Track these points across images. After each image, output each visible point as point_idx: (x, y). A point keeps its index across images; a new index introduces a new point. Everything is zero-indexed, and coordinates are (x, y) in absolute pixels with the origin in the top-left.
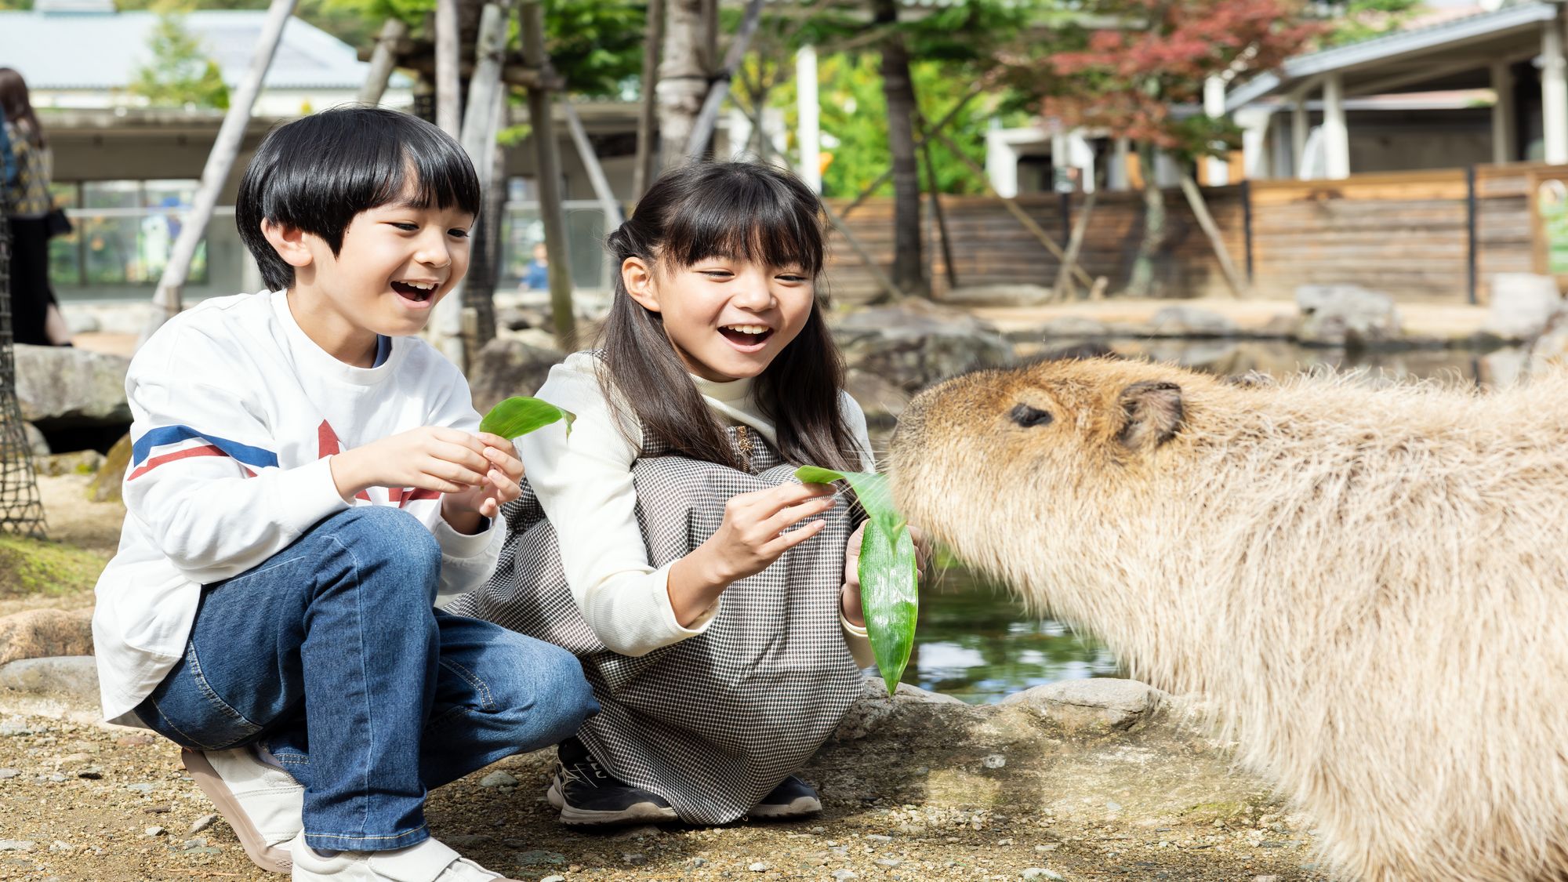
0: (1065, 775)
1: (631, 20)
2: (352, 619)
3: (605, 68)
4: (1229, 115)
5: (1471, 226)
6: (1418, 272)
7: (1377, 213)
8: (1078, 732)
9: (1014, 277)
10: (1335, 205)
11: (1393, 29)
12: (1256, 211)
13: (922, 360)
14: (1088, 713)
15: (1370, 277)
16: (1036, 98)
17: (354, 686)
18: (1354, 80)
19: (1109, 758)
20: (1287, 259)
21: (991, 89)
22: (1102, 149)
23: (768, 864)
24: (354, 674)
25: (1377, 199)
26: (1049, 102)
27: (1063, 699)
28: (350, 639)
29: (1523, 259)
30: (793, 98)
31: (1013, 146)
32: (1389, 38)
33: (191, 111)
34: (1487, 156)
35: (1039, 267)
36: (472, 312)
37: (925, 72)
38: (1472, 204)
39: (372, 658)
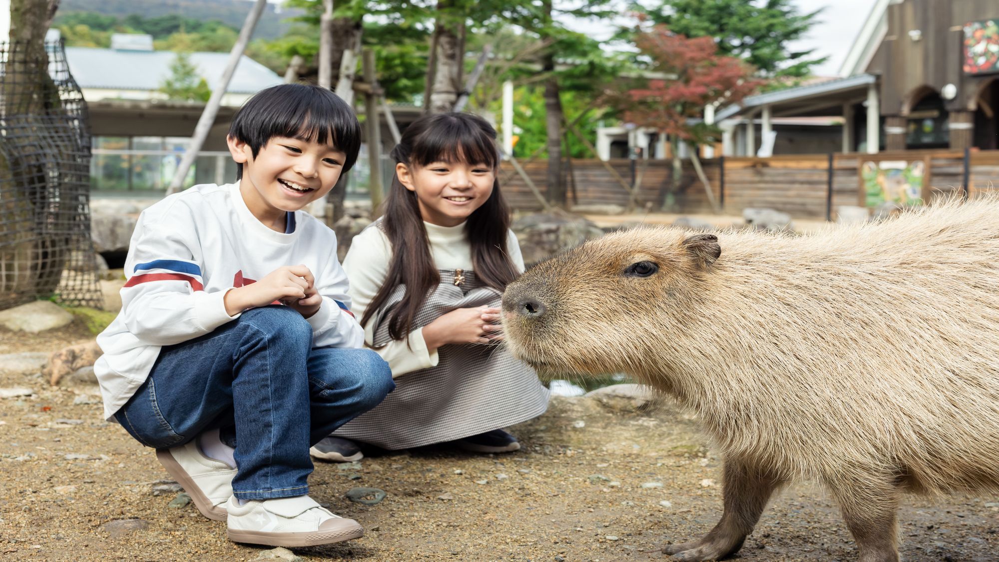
0: (613, 431)
1: (420, 64)
2: (264, 368)
3: (406, 88)
4: (716, 124)
5: (830, 183)
6: (803, 204)
7: (785, 174)
8: (621, 410)
9: (605, 200)
10: (765, 170)
11: (796, 85)
12: (726, 172)
13: (557, 238)
14: (626, 401)
15: (780, 206)
16: (621, 111)
17: (265, 406)
18: (777, 109)
19: (636, 423)
20: (740, 196)
21: (599, 106)
22: (653, 138)
23: (464, 471)
24: (265, 399)
25: (785, 168)
26: (628, 114)
27: (614, 394)
28: (263, 380)
29: (854, 200)
30: (500, 107)
31: (609, 135)
32: (796, 89)
33: (191, 102)
34: (839, 148)
35: (620, 196)
36: (331, 206)
37: (566, 97)
38: (831, 172)
39: (275, 390)
